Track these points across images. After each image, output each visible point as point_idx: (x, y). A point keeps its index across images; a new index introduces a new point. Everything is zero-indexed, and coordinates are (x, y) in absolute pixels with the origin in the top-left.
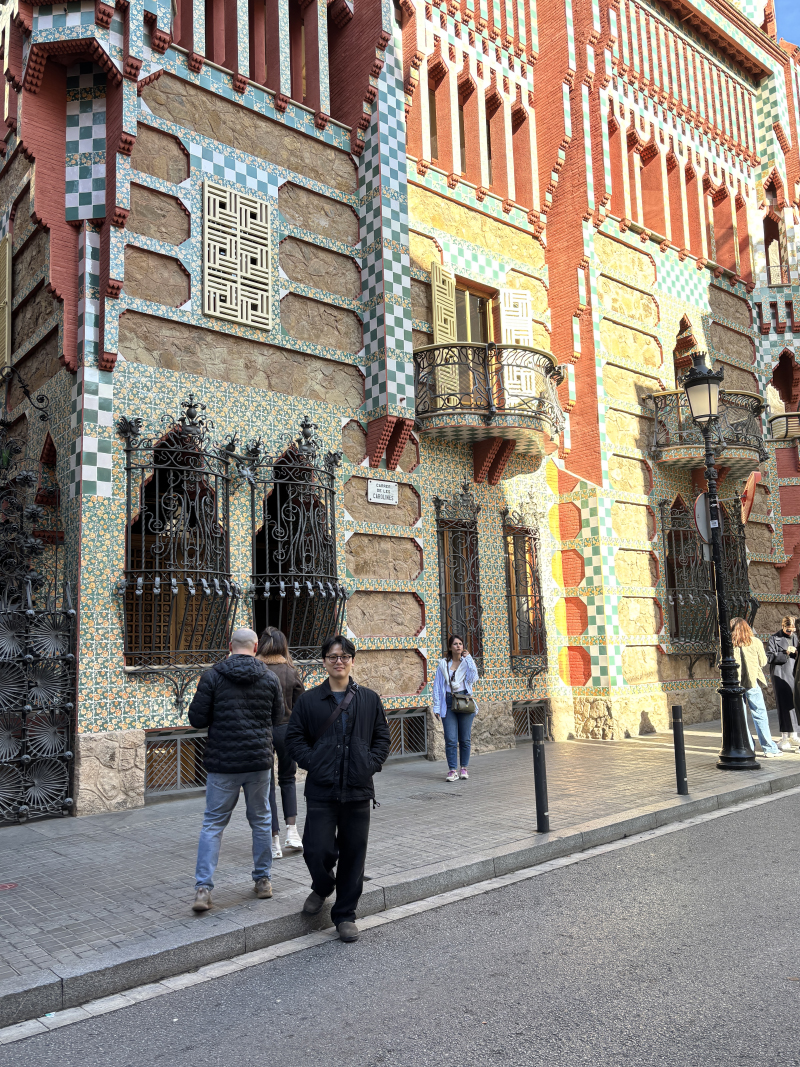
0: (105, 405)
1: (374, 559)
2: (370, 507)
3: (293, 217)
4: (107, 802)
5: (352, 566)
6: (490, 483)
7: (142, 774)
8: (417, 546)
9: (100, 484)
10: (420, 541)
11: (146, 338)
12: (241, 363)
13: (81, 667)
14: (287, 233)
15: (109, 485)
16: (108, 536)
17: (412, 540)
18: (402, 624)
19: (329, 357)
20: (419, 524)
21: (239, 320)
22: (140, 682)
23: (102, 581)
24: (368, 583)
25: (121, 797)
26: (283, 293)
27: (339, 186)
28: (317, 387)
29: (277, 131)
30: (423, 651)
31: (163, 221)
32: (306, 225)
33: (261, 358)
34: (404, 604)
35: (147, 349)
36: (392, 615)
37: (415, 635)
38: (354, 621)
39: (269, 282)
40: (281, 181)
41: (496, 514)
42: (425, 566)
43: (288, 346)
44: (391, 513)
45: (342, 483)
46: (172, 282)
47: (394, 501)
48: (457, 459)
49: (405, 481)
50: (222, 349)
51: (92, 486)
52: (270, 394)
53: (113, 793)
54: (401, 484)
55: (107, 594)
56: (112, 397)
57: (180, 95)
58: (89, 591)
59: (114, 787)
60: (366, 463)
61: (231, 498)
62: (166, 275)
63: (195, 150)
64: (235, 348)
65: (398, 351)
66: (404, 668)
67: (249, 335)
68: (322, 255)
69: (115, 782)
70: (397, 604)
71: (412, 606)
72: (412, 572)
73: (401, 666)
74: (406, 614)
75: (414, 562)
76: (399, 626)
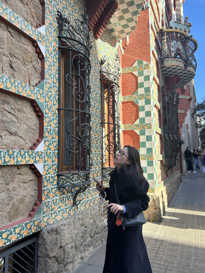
10: (42, 47)
17: (34, 43)
20: (42, 29)
30: (40, 167)
36: (3, 122)
37: (31, 148)
42: (46, 76)
66: (14, 189)
70: (11, 109)
71: (29, 116)
72: (32, 78)
73: (10, 187)
74: (22, 123)
75: (35, 68)
76: (12, 136)
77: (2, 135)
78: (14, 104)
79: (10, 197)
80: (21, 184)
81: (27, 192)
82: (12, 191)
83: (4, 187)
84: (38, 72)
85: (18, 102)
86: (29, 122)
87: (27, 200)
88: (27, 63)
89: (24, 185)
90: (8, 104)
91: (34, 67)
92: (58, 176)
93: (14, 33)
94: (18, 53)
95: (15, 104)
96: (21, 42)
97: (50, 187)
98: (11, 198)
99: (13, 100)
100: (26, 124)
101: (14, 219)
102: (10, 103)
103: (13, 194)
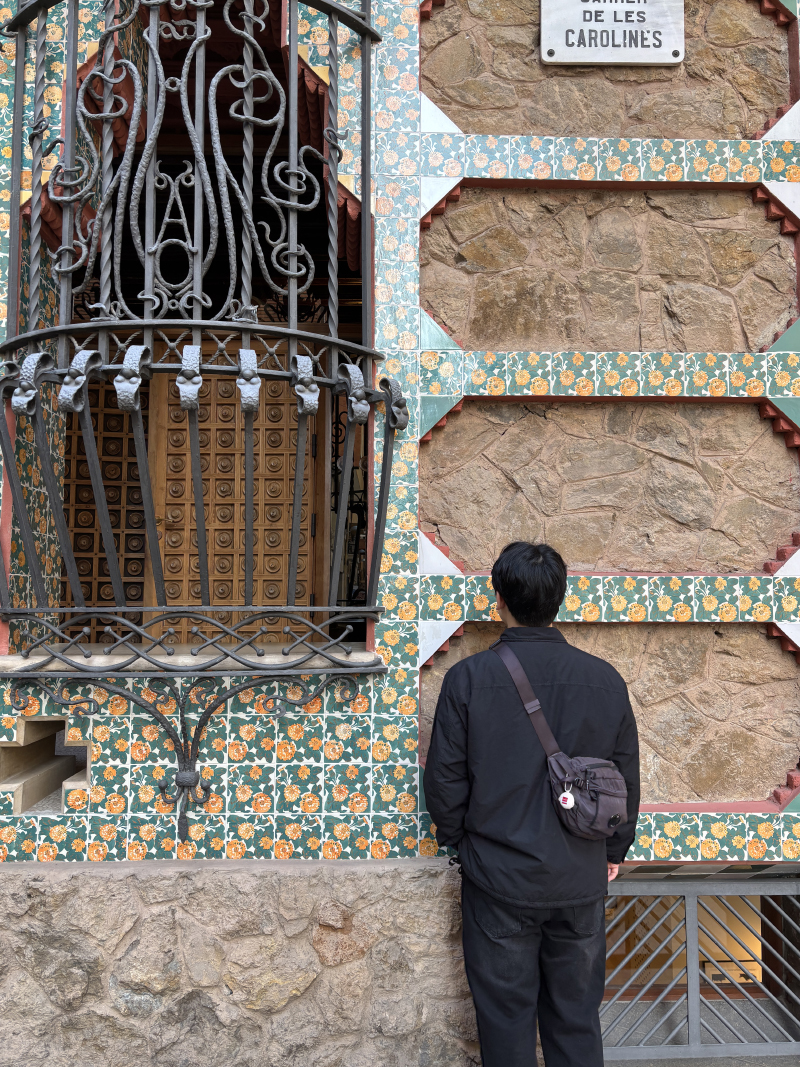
1: (569, 278)
2: (555, 87)
5: (464, 310)
10: (792, 194)
17: (756, 194)
18: (700, 523)
20: (788, 128)
34: (708, 445)
36: (653, 492)
37: (768, 569)
38: (467, 514)
44: (654, 96)
47: (670, 44)
66: (705, 699)
70: (678, 448)
71: (751, 456)
72: (755, 322)
73: (692, 689)
74: (724, 485)
75: (768, 281)
76: (687, 532)
77: (650, 532)
78: (687, 429)
79: (691, 719)
80: (735, 687)
81: (759, 716)
82: (696, 703)
83: (668, 687)
84: (784, 288)
85: (703, 420)
86: (752, 479)
87: (761, 741)
88: (731, 278)
89: (747, 691)
90: (666, 432)
91: (762, 278)
93: (670, 205)
94: (693, 261)
95: (691, 429)
96: (700, 218)
98: (696, 726)
99: (681, 419)
100: (739, 487)
101: (713, 793)
102: (671, 431)
103: (701, 712)
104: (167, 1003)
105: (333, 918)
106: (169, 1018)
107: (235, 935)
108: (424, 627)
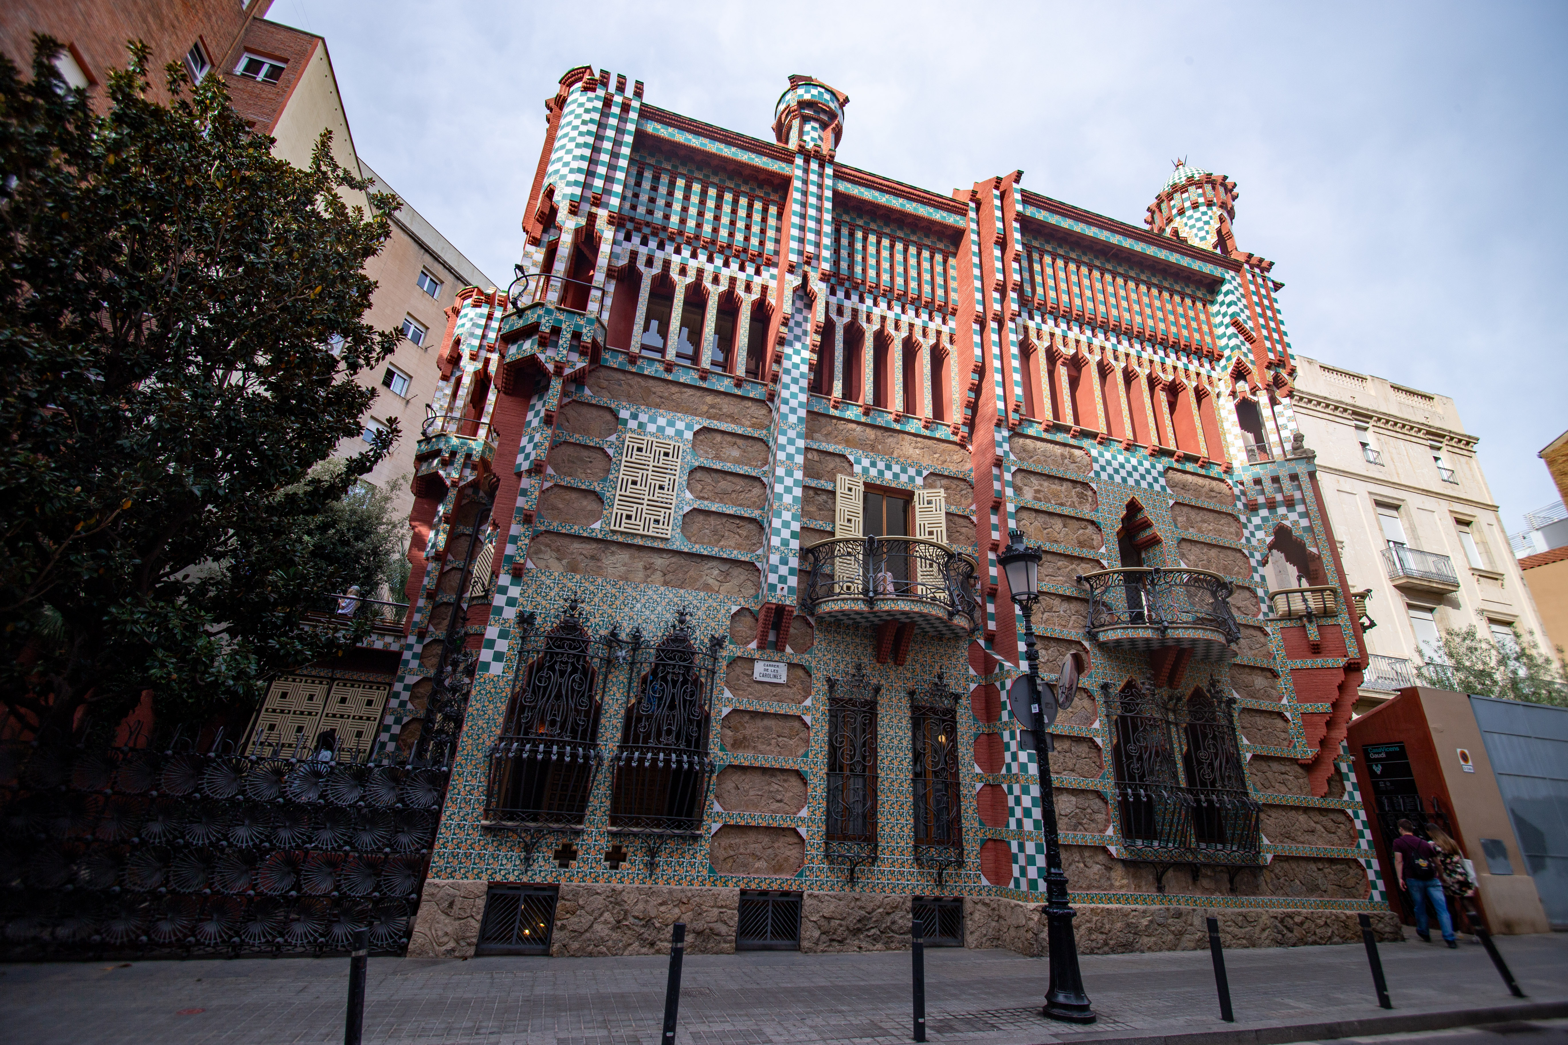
0: (511, 602)
1: (755, 735)
2: (756, 685)
3: (706, 452)
4: (437, 948)
5: (729, 741)
6: (896, 663)
7: (477, 926)
8: (805, 724)
9: (493, 664)
10: (808, 719)
11: (558, 550)
12: (640, 565)
13: (443, 819)
14: (697, 464)
15: (502, 664)
16: (491, 706)
17: (799, 718)
18: (780, 801)
19: (725, 556)
20: (808, 702)
21: (641, 532)
22: (494, 836)
23: (478, 745)
24: (744, 758)
25: (452, 944)
26: (687, 509)
27: (753, 426)
28: (711, 581)
29: (699, 394)
30: (802, 831)
31: (590, 465)
32: (717, 457)
33: (660, 562)
34: (785, 781)
35: (557, 559)
36: (770, 792)
37: (795, 813)
38: (725, 795)
39: (674, 502)
40: (697, 427)
41: (902, 695)
42: (813, 744)
43: (686, 550)
44: (779, 690)
45: (725, 663)
46: (589, 508)
47: (783, 679)
48: (858, 640)
49: (795, 661)
50: (624, 556)
51: (486, 666)
52: (662, 588)
53: (445, 939)
54: (791, 666)
55: (480, 755)
56: (518, 596)
57: (619, 380)
58: (466, 752)
59: (446, 934)
60: (753, 645)
61: (610, 677)
62: (585, 503)
63: (624, 414)
64: (636, 554)
65: (782, 548)
66: (779, 848)
67: (649, 543)
68: (729, 478)
69: (449, 929)
70: (778, 782)
71: (793, 785)
72: (798, 749)
73: (776, 845)
74: (787, 791)
75: (802, 739)
78: (780, 777)
79: (775, 853)
80: (786, 845)
81: (791, 853)
82: (777, 849)
85: (784, 774)
86: (794, 790)
87: (792, 860)
88: (793, 737)
89: (789, 847)
91: (800, 738)
92: (826, 843)
93: (782, 720)
94: (785, 732)
95: (782, 776)
96: (786, 724)
97: (814, 852)
98: (776, 855)
99: (779, 775)
100: (791, 791)
101: (779, 873)
102: (776, 777)
103: (778, 851)
104: (643, 922)
105: (685, 900)
106: (644, 926)
107: (661, 904)
108: (713, 825)
